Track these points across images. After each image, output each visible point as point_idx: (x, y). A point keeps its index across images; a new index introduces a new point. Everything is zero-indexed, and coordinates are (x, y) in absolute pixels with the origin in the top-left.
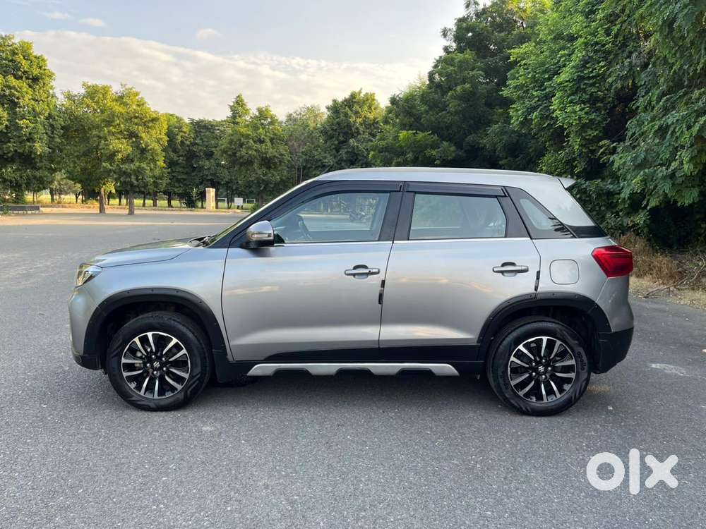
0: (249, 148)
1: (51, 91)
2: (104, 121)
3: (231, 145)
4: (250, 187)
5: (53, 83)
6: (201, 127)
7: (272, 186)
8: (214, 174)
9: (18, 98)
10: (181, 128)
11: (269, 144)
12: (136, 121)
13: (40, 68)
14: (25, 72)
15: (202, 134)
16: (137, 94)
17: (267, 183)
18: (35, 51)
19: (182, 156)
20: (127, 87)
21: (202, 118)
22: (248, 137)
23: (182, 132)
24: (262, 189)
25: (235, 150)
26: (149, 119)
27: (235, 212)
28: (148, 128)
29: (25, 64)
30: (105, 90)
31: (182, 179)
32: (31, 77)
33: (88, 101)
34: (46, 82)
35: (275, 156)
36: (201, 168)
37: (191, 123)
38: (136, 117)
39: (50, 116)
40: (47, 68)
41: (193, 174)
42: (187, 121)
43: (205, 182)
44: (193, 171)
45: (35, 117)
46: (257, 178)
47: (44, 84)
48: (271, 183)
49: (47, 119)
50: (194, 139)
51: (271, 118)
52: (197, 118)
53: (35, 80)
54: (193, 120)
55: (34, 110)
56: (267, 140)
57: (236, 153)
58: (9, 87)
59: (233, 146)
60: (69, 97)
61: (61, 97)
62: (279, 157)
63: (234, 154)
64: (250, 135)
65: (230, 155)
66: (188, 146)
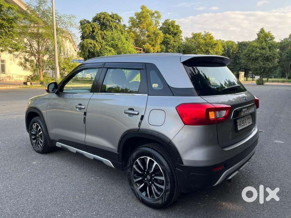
0: (257, 52)
1: (181, 38)
2: (196, 47)
3: (248, 52)
4: (256, 71)
5: (181, 35)
6: (242, 45)
7: (267, 70)
8: (246, 66)
9: (169, 42)
10: (233, 46)
11: (268, 50)
12: (209, 45)
13: (177, 29)
14: (172, 32)
15: (242, 48)
16: (210, 34)
17: (265, 69)
18: (176, 24)
19: (232, 58)
20: (206, 32)
21: (243, 41)
22: (257, 47)
23: (233, 48)
24: (262, 71)
25: (250, 54)
26: (213, 44)
27: (252, 82)
28: (213, 48)
29: (172, 29)
30: (199, 35)
31: (232, 68)
32: (174, 33)
33: (193, 40)
34: (179, 34)
35: (270, 55)
36: (240, 63)
37: (238, 44)
38: (209, 44)
39: (179, 47)
40: (180, 29)
41: (236, 66)
42: (237, 43)
43: (242, 69)
44: (237, 65)
45: (174, 48)
46: (260, 66)
47: (178, 35)
48: (267, 69)
49: (178, 48)
50: (238, 51)
51: (271, 37)
52: (240, 41)
53: (175, 34)
54: (239, 42)
55: (174, 45)
56: (267, 48)
57: (250, 55)
58: (166, 38)
59: (249, 52)
60: (187, 39)
61: (184, 39)
62: (273, 55)
63: (249, 56)
64: (257, 46)
65: (247, 57)
66: (235, 54)
